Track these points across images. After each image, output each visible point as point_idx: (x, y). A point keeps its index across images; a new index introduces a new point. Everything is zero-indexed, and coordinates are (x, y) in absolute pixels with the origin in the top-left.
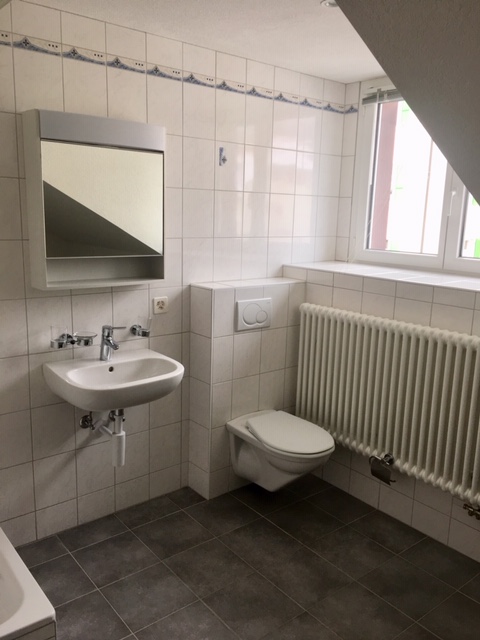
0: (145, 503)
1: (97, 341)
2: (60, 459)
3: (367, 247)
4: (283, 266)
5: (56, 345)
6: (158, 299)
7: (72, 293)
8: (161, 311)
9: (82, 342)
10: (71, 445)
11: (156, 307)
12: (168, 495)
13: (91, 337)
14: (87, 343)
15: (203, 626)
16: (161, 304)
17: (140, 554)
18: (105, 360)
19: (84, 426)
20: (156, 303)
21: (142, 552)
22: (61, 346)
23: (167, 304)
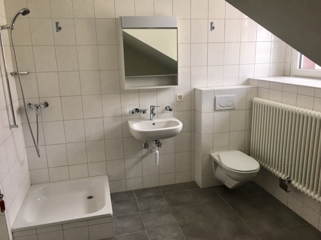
0: (173, 185)
1: (148, 112)
2: (135, 160)
3: (300, 67)
4: (249, 79)
5: (131, 113)
6: (178, 94)
7: (139, 91)
8: (179, 100)
9: (142, 112)
10: (140, 155)
11: (178, 99)
12: (184, 183)
13: (146, 110)
14: (144, 112)
15: (174, 235)
16: (180, 97)
17: (162, 203)
18: (152, 120)
19: (145, 148)
20: (177, 97)
21: (163, 203)
22: (133, 113)
23: (183, 96)
